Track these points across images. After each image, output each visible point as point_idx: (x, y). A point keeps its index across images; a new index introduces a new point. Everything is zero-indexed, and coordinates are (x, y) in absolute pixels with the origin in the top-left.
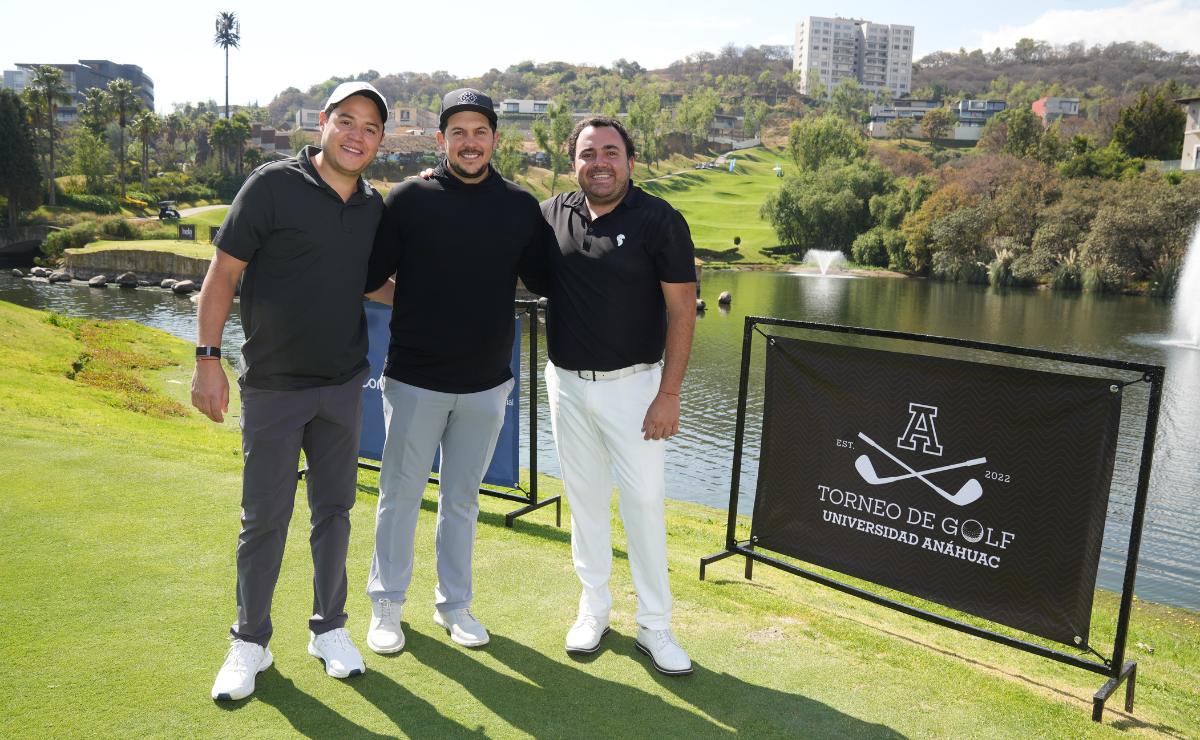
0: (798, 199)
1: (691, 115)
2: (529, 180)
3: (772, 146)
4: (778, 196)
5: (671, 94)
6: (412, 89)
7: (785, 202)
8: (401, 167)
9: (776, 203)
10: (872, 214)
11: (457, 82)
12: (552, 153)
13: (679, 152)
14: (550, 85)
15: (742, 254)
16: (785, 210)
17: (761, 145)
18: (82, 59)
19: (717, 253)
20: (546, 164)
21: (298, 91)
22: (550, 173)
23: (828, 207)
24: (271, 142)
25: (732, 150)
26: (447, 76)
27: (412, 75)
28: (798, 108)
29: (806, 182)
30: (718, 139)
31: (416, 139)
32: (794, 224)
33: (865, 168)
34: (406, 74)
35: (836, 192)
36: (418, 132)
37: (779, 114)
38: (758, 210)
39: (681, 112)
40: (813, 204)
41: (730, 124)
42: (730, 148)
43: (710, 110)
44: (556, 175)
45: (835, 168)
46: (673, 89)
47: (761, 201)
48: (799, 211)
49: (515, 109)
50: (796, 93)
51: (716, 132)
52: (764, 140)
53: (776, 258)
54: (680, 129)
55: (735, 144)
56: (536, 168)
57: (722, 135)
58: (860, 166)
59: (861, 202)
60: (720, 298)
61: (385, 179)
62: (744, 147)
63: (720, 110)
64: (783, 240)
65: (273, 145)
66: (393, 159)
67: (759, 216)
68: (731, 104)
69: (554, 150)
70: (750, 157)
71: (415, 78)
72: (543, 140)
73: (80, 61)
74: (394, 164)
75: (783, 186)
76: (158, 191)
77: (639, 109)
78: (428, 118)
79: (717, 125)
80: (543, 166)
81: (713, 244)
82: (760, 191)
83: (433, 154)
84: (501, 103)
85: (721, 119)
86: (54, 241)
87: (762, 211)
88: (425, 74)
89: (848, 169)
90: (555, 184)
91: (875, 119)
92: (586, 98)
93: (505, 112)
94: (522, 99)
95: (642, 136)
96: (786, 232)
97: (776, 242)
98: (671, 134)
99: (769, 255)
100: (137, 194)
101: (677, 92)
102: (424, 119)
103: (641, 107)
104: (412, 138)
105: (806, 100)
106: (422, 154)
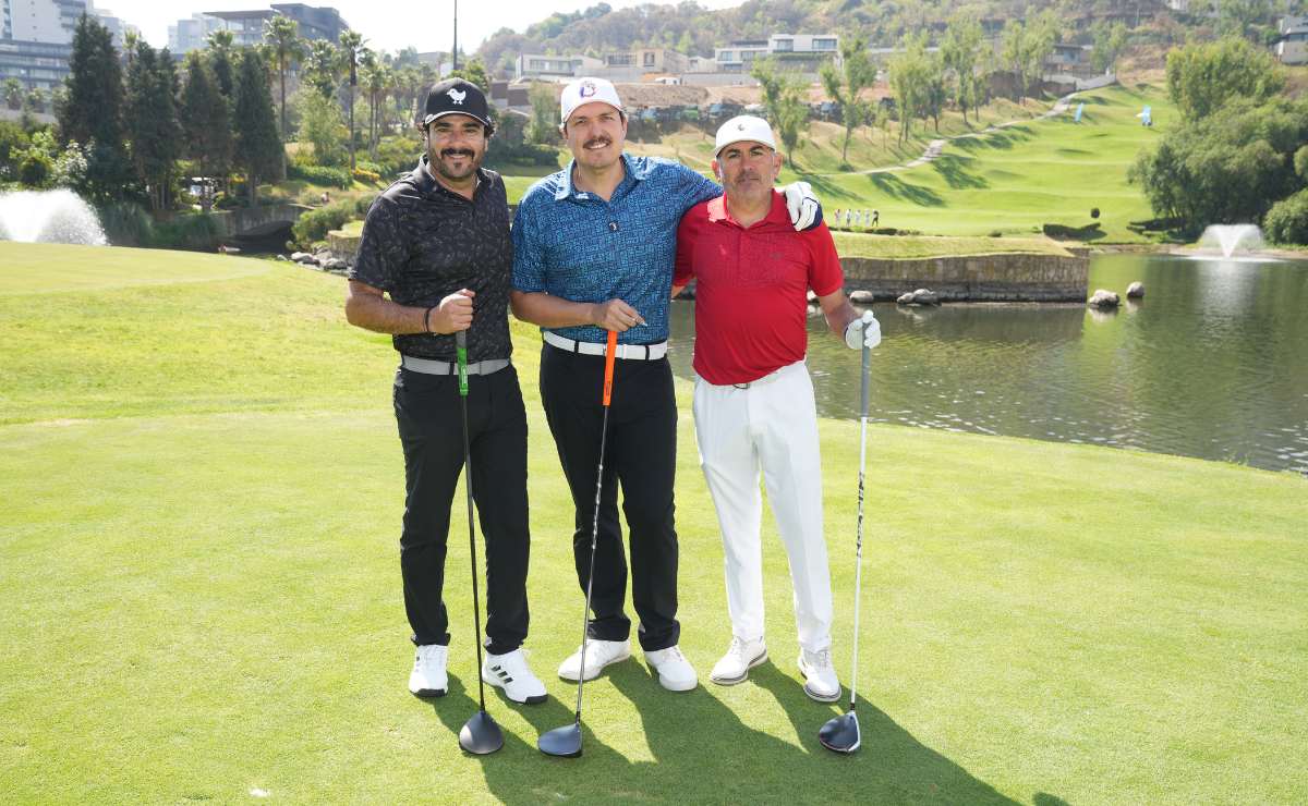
0: (1186, 155)
1: (1022, 48)
2: (814, 139)
3: (1131, 85)
4: (1155, 153)
5: (989, 18)
6: (652, 25)
7: (1165, 160)
8: (658, 126)
9: (1152, 162)
10: (1298, 172)
11: (709, 13)
12: (845, 103)
13: (1004, 95)
14: (827, 15)
15: (1105, 231)
16: (1166, 174)
17: (1115, 84)
18: (274, 3)
19: (1073, 229)
20: (835, 115)
21: (512, 32)
22: (841, 130)
23: (1232, 166)
24: (504, 97)
25: (1074, 91)
26: (696, 7)
27: (652, 7)
28: (1170, 30)
29: (1198, 132)
30: (1057, 78)
31: (671, 89)
32: (1176, 190)
33: (1287, 109)
34: (645, 6)
35: (1242, 144)
36: (670, 80)
37: (1142, 39)
38: (1126, 171)
39: (1009, 43)
40: (1207, 163)
41: (1073, 57)
42: (1073, 88)
43: (1049, 39)
44: (849, 130)
45: (1239, 112)
46: (993, 11)
47: (1129, 160)
48: (1186, 171)
49: (788, 48)
50: (1166, 8)
51: (1053, 68)
52: (1121, 76)
53: (1149, 236)
54: (1006, 66)
55: (1080, 83)
56: (821, 123)
57: (1062, 72)
58: (1280, 107)
59: (1280, 157)
60: (1129, 291)
61: (640, 140)
62: (1091, 86)
63: (1058, 37)
64: (1159, 211)
65: (505, 101)
66: (648, 115)
67: (1125, 179)
68: (1072, 28)
69: (847, 100)
70: (1100, 101)
71: (656, 11)
72: (833, 87)
73: (272, 6)
74: (649, 121)
75: (1163, 139)
76: (387, 159)
77: (954, 42)
78: (677, 62)
79: (1057, 59)
80: (830, 119)
81: (1065, 219)
82: (1121, 146)
83: (696, 108)
84: (770, 40)
85: (1061, 50)
86: (309, 222)
87: (1131, 173)
88: (668, 6)
89: (1260, 111)
90: (847, 143)
91: (1287, 38)
92: (875, 29)
93: (774, 51)
94: (794, 33)
95: (957, 77)
96: (1164, 201)
97: (1148, 214)
98: (995, 73)
99: (1140, 232)
100: (366, 164)
101: (997, 17)
102: (673, 64)
103: (957, 39)
104: (663, 86)
105: (1182, 18)
106: (683, 108)
